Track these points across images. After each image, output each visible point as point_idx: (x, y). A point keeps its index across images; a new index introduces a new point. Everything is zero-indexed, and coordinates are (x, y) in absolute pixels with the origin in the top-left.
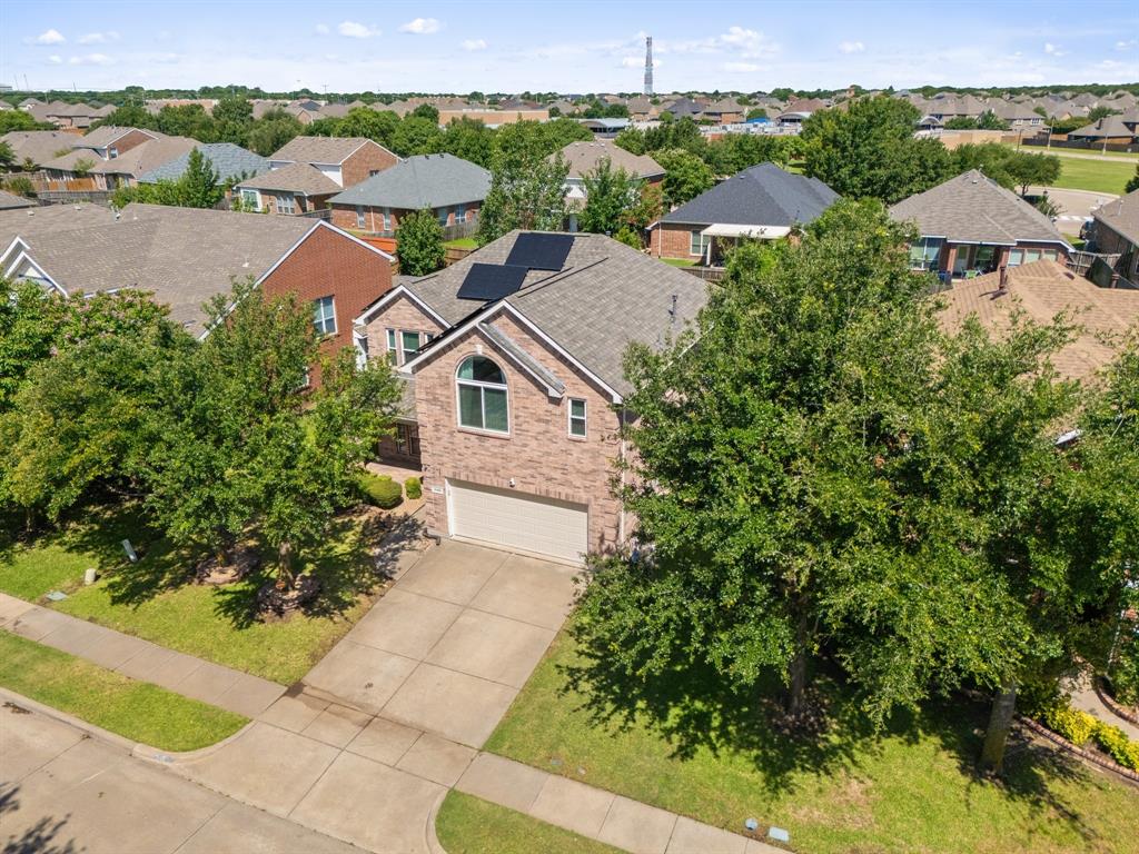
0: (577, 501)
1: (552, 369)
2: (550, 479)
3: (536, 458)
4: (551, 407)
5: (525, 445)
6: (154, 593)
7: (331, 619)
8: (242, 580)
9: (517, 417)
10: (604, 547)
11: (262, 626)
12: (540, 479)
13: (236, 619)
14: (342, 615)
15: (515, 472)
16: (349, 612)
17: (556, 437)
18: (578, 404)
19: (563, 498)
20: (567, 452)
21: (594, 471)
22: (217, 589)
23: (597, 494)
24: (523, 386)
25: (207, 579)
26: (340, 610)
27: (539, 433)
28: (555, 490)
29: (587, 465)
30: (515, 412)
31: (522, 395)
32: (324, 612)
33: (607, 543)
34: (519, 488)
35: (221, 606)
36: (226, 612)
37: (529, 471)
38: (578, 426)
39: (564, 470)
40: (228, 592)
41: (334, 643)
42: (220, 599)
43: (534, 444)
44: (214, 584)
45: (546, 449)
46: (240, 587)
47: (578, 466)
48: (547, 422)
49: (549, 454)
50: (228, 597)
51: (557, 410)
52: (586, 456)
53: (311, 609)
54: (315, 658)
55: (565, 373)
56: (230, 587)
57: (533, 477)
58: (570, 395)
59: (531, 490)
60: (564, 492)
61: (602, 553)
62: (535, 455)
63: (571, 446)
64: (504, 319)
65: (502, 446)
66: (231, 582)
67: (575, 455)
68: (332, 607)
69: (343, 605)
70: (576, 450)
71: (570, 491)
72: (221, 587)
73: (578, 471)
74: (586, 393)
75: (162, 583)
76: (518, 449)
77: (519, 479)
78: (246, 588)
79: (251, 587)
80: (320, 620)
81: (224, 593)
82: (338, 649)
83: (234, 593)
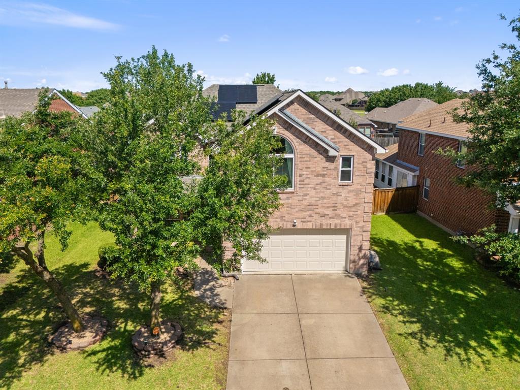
0: (343, 227)
1: (330, 137)
2: (323, 216)
3: (313, 203)
4: (327, 164)
5: (306, 195)
7: (208, 347)
9: (300, 176)
10: (361, 255)
12: (316, 216)
13: (124, 370)
14: (214, 342)
15: (298, 215)
16: (216, 338)
17: (330, 185)
18: (347, 161)
19: (333, 227)
20: (337, 195)
21: (357, 204)
22: (84, 352)
23: (358, 220)
24: (308, 152)
26: (209, 339)
27: (317, 184)
28: (326, 223)
29: (352, 201)
30: (299, 172)
31: (305, 159)
32: (197, 344)
33: (363, 252)
34: (299, 225)
35: (100, 365)
36: (110, 367)
37: (308, 213)
38: (346, 175)
39: (335, 208)
40: (99, 352)
41: (225, 365)
42: (94, 358)
43: (313, 192)
44: (79, 348)
45: (322, 195)
46: (105, 344)
47: (345, 203)
48: (324, 175)
49: (323, 198)
50: (102, 355)
51: (331, 166)
52: (351, 194)
53: (187, 345)
54: (221, 382)
55: (338, 138)
56: (96, 347)
57: (310, 216)
58: (343, 154)
59: (309, 226)
60: (334, 223)
61: (360, 259)
62: (313, 201)
63: (341, 189)
64: (296, 106)
65: (288, 198)
66: (94, 343)
67: (343, 195)
68: (201, 338)
69: (210, 335)
70: (344, 192)
71: (337, 221)
73: (345, 206)
74: (354, 150)
76: (300, 198)
77: (301, 220)
78: (112, 344)
79: (117, 342)
80: (200, 351)
81: (94, 353)
82: (233, 369)
83: (104, 350)
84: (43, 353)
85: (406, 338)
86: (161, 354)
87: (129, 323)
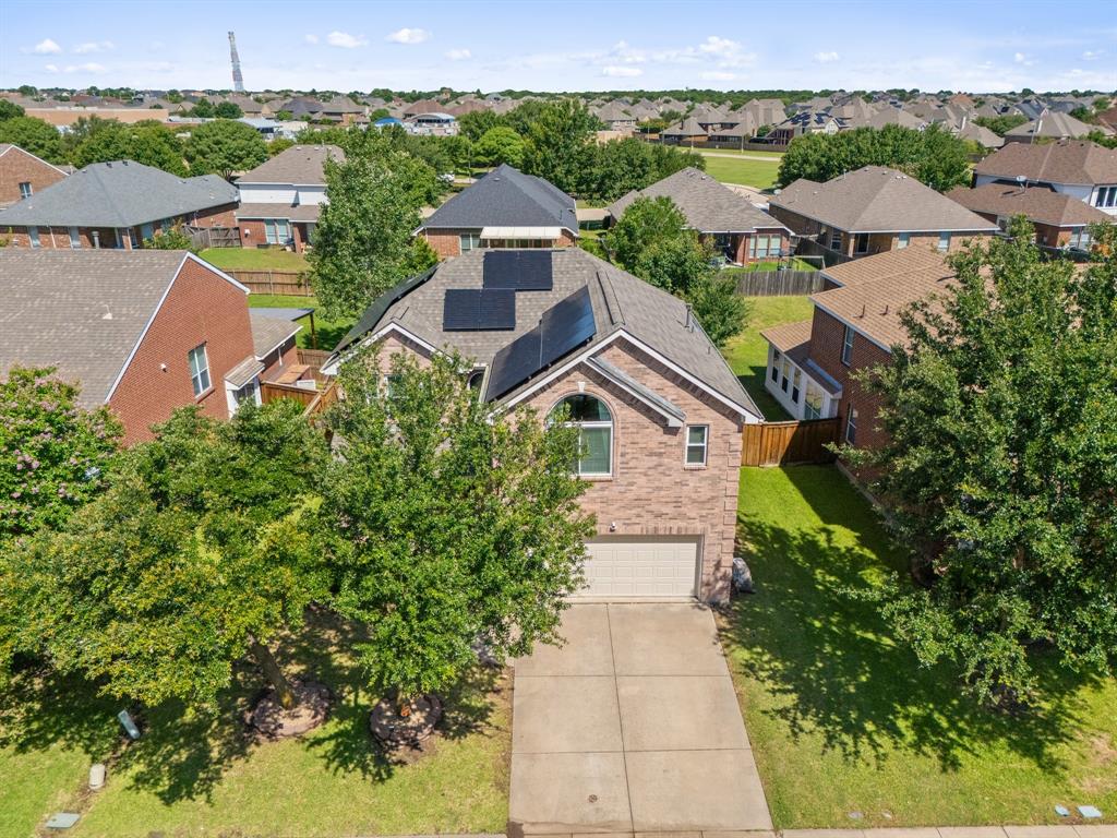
0: (690, 533)
1: (669, 398)
2: (660, 515)
3: (644, 496)
4: (666, 438)
5: (632, 484)
6: (218, 772)
7: (481, 733)
8: (326, 719)
9: (623, 455)
10: (719, 575)
11: (408, 769)
12: (648, 517)
13: (365, 769)
14: (488, 723)
15: (617, 514)
16: (493, 718)
17: (670, 469)
18: (698, 430)
19: (674, 532)
20: (682, 484)
21: (713, 498)
22: (304, 740)
23: (715, 521)
24: (634, 420)
25: (279, 731)
26: (482, 720)
27: (650, 468)
28: (663, 526)
29: (706, 493)
30: (620, 450)
31: (630, 430)
32: (465, 729)
33: (722, 570)
34: (620, 530)
35: (330, 761)
36: (344, 763)
37: (633, 512)
38: (697, 454)
39: (677, 503)
40: (324, 740)
41: (507, 760)
42: (320, 751)
43: (642, 480)
44: (295, 735)
45: (657, 484)
46: (332, 727)
47: (694, 496)
48: (660, 455)
49: (659, 489)
50: (329, 746)
51: (673, 440)
52: (704, 483)
53: (449, 729)
54: (503, 786)
55: (683, 399)
56: (319, 732)
57: (639, 516)
58: (691, 422)
59: (637, 530)
60: (676, 526)
61: (716, 580)
62: (643, 493)
63: (688, 476)
64: (616, 350)
65: (603, 489)
66: (315, 725)
67: (691, 485)
68: (470, 719)
69: (482, 713)
70: (692, 481)
71: (682, 524)
72: (306, 735)
73: (694, 501)
74: (709, 417)
75: (215, 755)
76: (623, 489)
77: (622, 521)
78: (341, 727)
79: (348, 725)
80: (470, 739)
81: (318, 742)
82: (518, 767)
83: (330, 738)
84: (244, 744)
85: (772, 718)
86: (414, 745)
87: (361, 693)
